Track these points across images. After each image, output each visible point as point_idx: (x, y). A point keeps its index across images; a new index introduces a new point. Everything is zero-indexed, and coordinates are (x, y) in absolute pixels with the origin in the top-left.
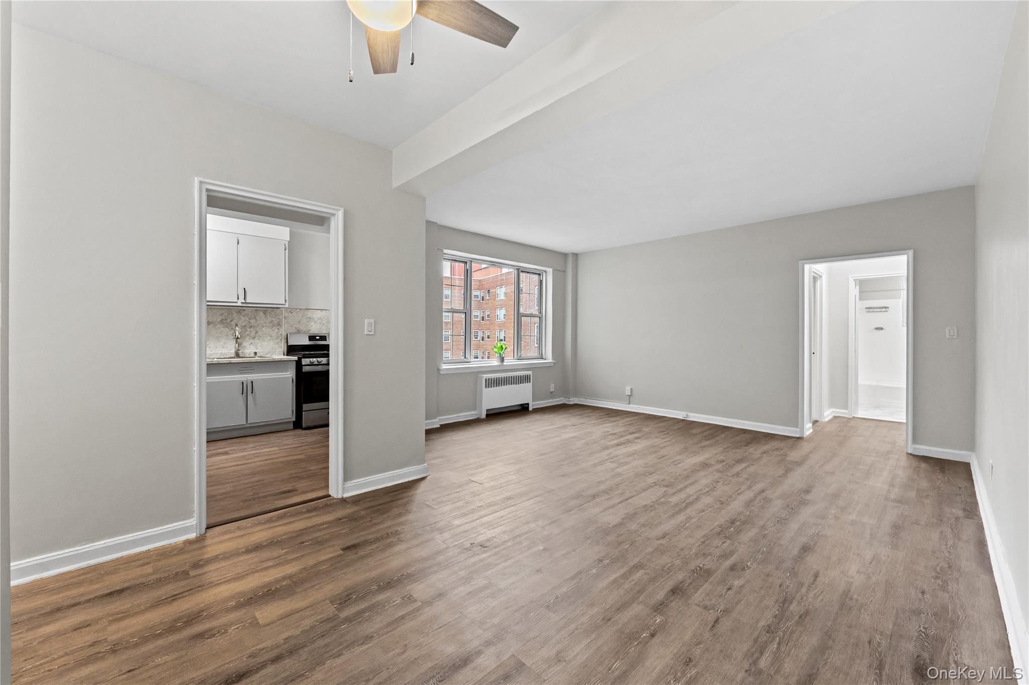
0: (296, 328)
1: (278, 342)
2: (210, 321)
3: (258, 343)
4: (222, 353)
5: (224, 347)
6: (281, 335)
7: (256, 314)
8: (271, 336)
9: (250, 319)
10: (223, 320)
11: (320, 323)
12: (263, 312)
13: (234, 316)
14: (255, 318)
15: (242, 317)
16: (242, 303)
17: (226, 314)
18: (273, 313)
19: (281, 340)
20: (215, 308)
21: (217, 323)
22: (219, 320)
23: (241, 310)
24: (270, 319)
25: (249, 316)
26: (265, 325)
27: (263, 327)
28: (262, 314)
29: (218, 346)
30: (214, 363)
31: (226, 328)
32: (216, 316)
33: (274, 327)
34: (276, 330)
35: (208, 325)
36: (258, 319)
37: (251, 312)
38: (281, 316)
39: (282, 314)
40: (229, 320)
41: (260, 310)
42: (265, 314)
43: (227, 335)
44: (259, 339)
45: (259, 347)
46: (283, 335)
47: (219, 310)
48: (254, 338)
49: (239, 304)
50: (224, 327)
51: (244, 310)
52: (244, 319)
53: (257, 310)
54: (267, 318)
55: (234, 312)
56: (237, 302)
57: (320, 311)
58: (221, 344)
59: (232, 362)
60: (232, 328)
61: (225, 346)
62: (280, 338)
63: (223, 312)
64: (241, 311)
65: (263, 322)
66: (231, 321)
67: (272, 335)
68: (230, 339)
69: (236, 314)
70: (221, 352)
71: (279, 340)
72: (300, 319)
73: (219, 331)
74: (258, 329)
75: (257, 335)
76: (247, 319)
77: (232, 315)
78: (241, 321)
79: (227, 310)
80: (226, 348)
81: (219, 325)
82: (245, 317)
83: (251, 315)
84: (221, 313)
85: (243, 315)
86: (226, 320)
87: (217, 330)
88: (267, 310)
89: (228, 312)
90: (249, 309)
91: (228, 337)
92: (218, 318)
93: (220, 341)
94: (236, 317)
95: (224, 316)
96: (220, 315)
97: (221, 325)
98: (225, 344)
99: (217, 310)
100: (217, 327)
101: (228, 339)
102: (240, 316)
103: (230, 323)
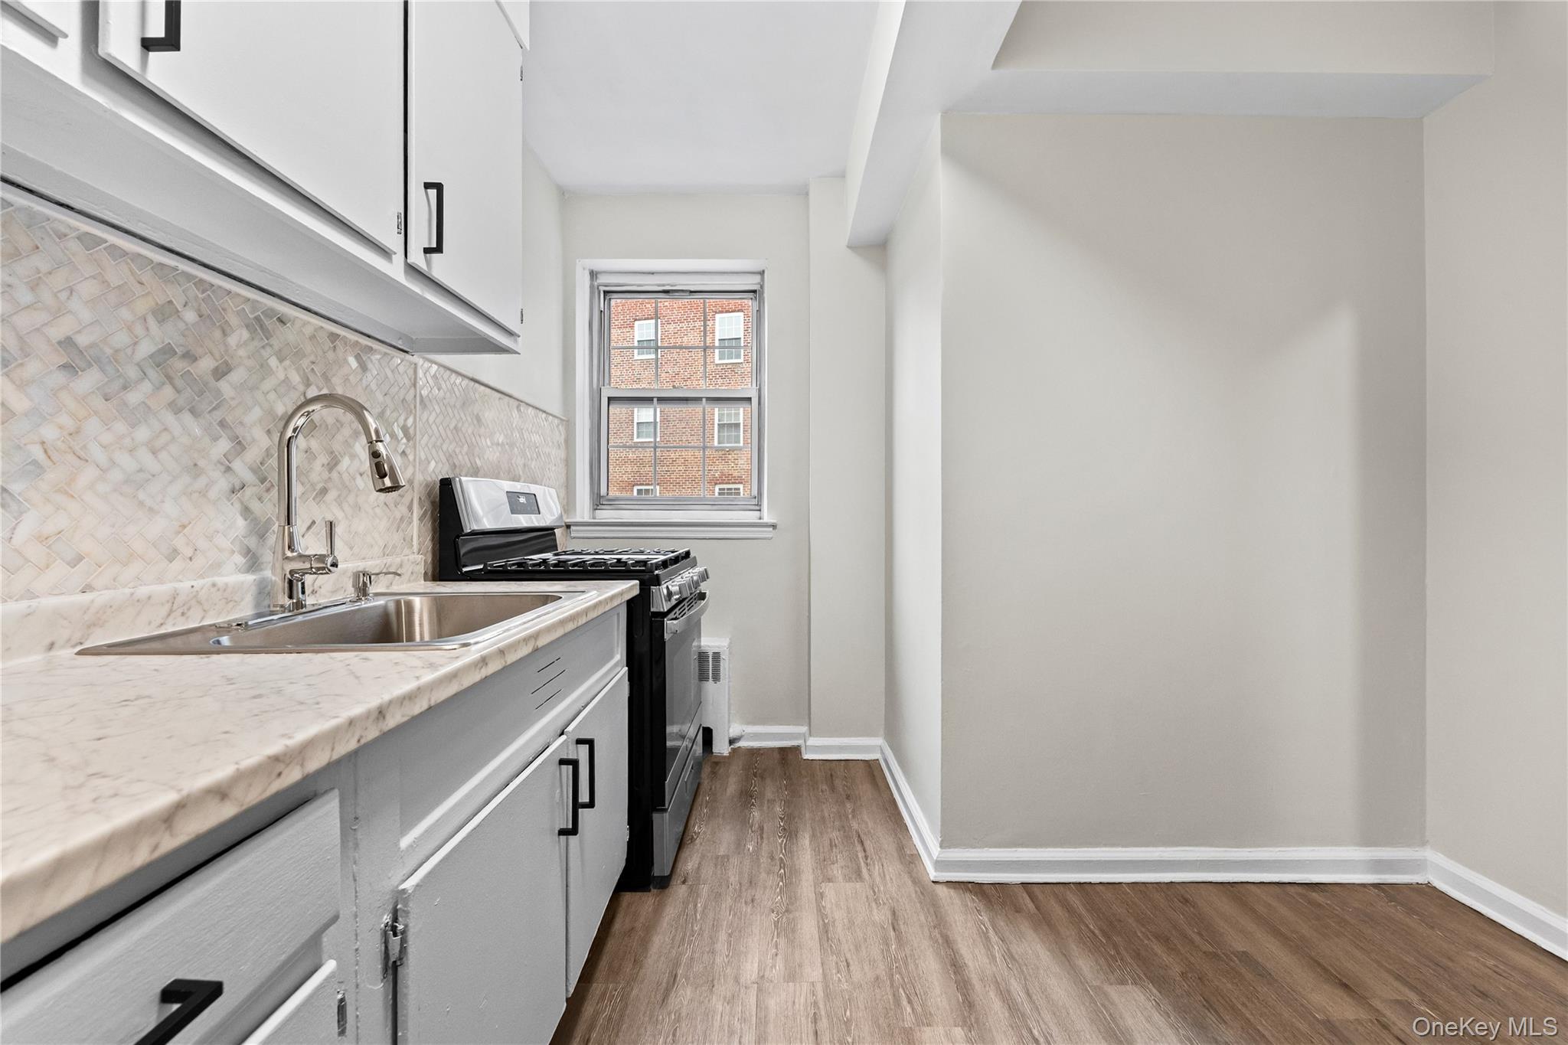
0: (449, 457)
1: (402, 519)
2: (81, 340)
4: (175, 596)
5: (173, 555)
7: (330, 355)
10: (168, 351)
12: (358, 357)
13: (232, 340)
15: (273, 362)
16: (413, 271)
17: (190, 316)
18: (387, 373)
19: (410, 508)
21: (132, 373)
22: (146, 349)
23: (270, 313)
24: (378, 397)
25: (304, 364)
28: (352, 362)
29: (138, 545)
31: (187, 417)
32: (125, 313)
35: (68, 368)
37: (313, 337)
38: (411, 393)
39: (413, 385)
40: (206, 364)
41: (343, 339)
42: (362, 367)
43: (195, 470)
44: (339, 501)
46: (416, 484)
47: (147, 276)
48: (324, 491)
49: (396, 271)
50: (175, 408)
51: (281, 321)
52: (281, 376)
53: (333, 337)
55: (233, 319)
56: (387, 254)
57: (497, 394)
58: (156, 527)
60: (222, 424)
61: (179, 542)
62: (407, 500)
63: (176, 294)
64: (267, 322)
68: (213, 494)
69: (245, 334)
70: (166, 588)
71: (404, 509)
72: (457, 416)
73: (142, 434)
74: (337, 446)
75: (334, 474)
76: (295, 378)
77: (224, 334)
78: (268, 385)
79: (194, 291)
80: (191, 559)
81: (146, 387)
82: (287, 363)
83: (312, 358)
84: (161, 300)
85: (276, 348)
86: (190, 357)
87: (133, 426)
88: (371, 349)
89: (206, 311)
90: (305, 324)
91: (202, 481)
92: (139, 330)
93: (151, 509)
94: (242, 352)
95: (181, 326)
96: (154, 312)
97: (158, 388)
98: (184, 527)
99: (131, 271)
100: (134, 397)
101: (203, 493)
102: (265, 353)
103: (212, 382)
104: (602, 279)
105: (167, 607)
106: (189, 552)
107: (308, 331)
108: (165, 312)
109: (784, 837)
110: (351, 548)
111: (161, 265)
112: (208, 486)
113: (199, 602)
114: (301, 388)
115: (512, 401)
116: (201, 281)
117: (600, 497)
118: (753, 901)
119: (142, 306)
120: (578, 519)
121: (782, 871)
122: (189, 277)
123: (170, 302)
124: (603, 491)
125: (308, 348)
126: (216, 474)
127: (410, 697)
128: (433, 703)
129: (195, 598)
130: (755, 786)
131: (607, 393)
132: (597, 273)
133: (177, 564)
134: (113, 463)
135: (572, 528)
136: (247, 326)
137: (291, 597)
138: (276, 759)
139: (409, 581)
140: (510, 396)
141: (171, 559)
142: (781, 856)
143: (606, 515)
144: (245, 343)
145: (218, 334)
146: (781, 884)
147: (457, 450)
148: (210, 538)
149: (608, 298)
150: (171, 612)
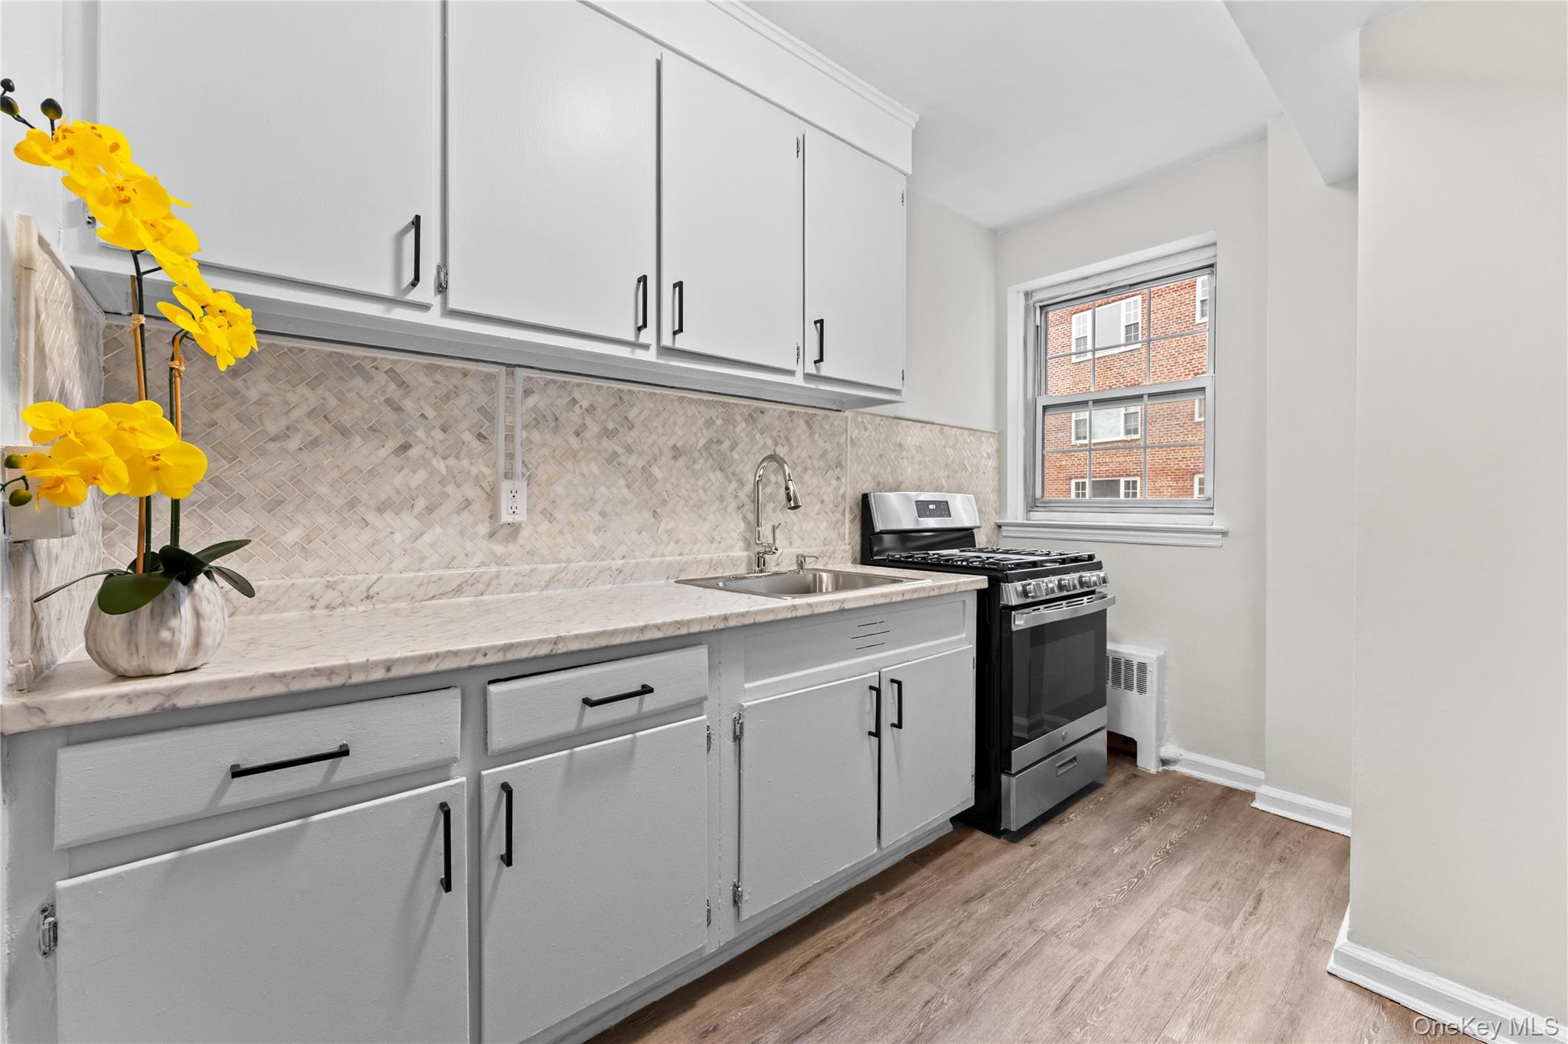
0: (874, 478)
1: (837, 522)
2: (679, 444)
3: (794, 524)
4: (712, 560)
5: (712, 540)
6: (844, 496)
7: (790, 425)
8: (823, 502)
9: (776, 444)
10: (710, 442)
11: (920, 463)
12: (807, 422)
13: (738, 430)
14: (787, 438)
15: (758, 436)
16: (808, 377)
17: (719, 422)
18: (827, 427)
19: (843, 514)
20: (691, 401)
21: (696, 455)
22: (702, 442)
23: (758, 410)
24: (821, 444)
25: (775, 433)
26: (809, 462)
27: (806, 469)
28: (803, 425)
29: (699, 536)
30: (800, 613)
31: (718, 473)
32: (694, 429)
33: (830, 473)
34: (834, 482)
35: (675, 458)
36: (795, 444)
38: (844, 436)
39: (846, 431)
40: (726, 444)
41: (798, 414)
42: (810, 427)
43: (722, 498)
45: (795, 537)
46: (847, 498)
47: (702, 408)
49: (798, 380)
50: (713, 469)
51: (761, 412)
52: (762, 442)
53: (791, 413)
54: (814, 442)
55: (738, 418)
56: (791, 373)
57: (920, 425)
58: (706, 527)
59: (847, 606)
60: (733, 474)
61: (715, 534)
62: (841, 509)
63: (712, 413)
64: (754, 415)
65: (804, 454)
66: (732, 448)
67: (826, 498)
68: (729, 510)
69: (744, 424)
70: (709, 556)
71: (838, 515)
72: (881, 446)
73: (701, 483)
76: (770, 442)
77: (735, 427)
79: (721, 409)
80: (720, 543)
81: (702, 461)
82: (765, 435)
83: (779, 429)
84: (708, 417)
85: (759, 428)
86: (720, 442)
87: (697, 480)
88: (815, 414)
89: (726, 417)
90: (775, 410)
91: (725, 503)
92: (699, 435)
93: (704, 519)
94: (743, 435)
95: (715, 428)
96: (704, 425)
97: (707, 460)
98: (717, 527)
99: (696, 408)
100: (697, 467)
101: (725, 509)
102: (754, 432)
103: (729, 453)
104: (1037, 297)
105: (709, 565)
106: (719, 540)
107: (777, 414)
108: (709, 423)
109: (1161, 858)
110: (802, 540)
111: (708, 401)
112: (727, 506)
113: (721, 564)
114: (773, 447)
115: (934, 427)
116: (724, 403)
117: (1035, 499)
118: (1086, 884)
119: (701, 422)
120: (1009, 520)
121: (1136, 880)
122: (718, 402)
123: (711, 417)
124: (1038, 494)
125: (776, 423)
126: (730, 499)
127: (743, 615)
128: (757, 621)
129: (720, 563)
130: (1165, 808)
131: (1042, 401)
132: (1032, 292)
133: (715, 545)
134: (690, 498)
135: (1003, 528)
136: (745, 420)
137: (758, 567)
138: (677, 622)
139: (840, 563)
140: (933, 423)
141: (712, 543)
142: (1145, 870)
143: (1039, 517)
144: (745, 429)
145: (731, 427)
146: (1126, 887)
147: (882, 472)
148: (728, 533)
149: (1044, 312)
150: (710, 568)
